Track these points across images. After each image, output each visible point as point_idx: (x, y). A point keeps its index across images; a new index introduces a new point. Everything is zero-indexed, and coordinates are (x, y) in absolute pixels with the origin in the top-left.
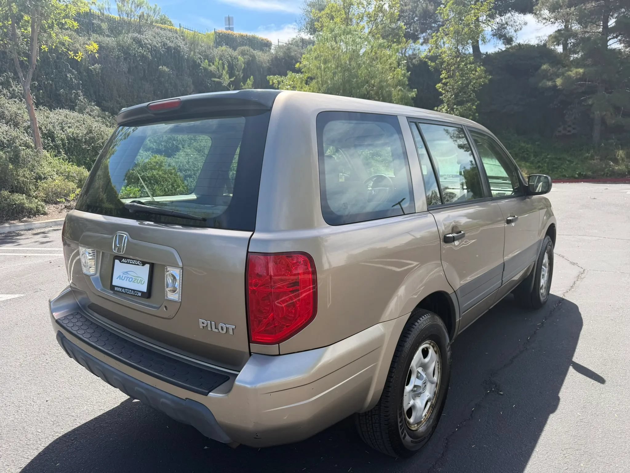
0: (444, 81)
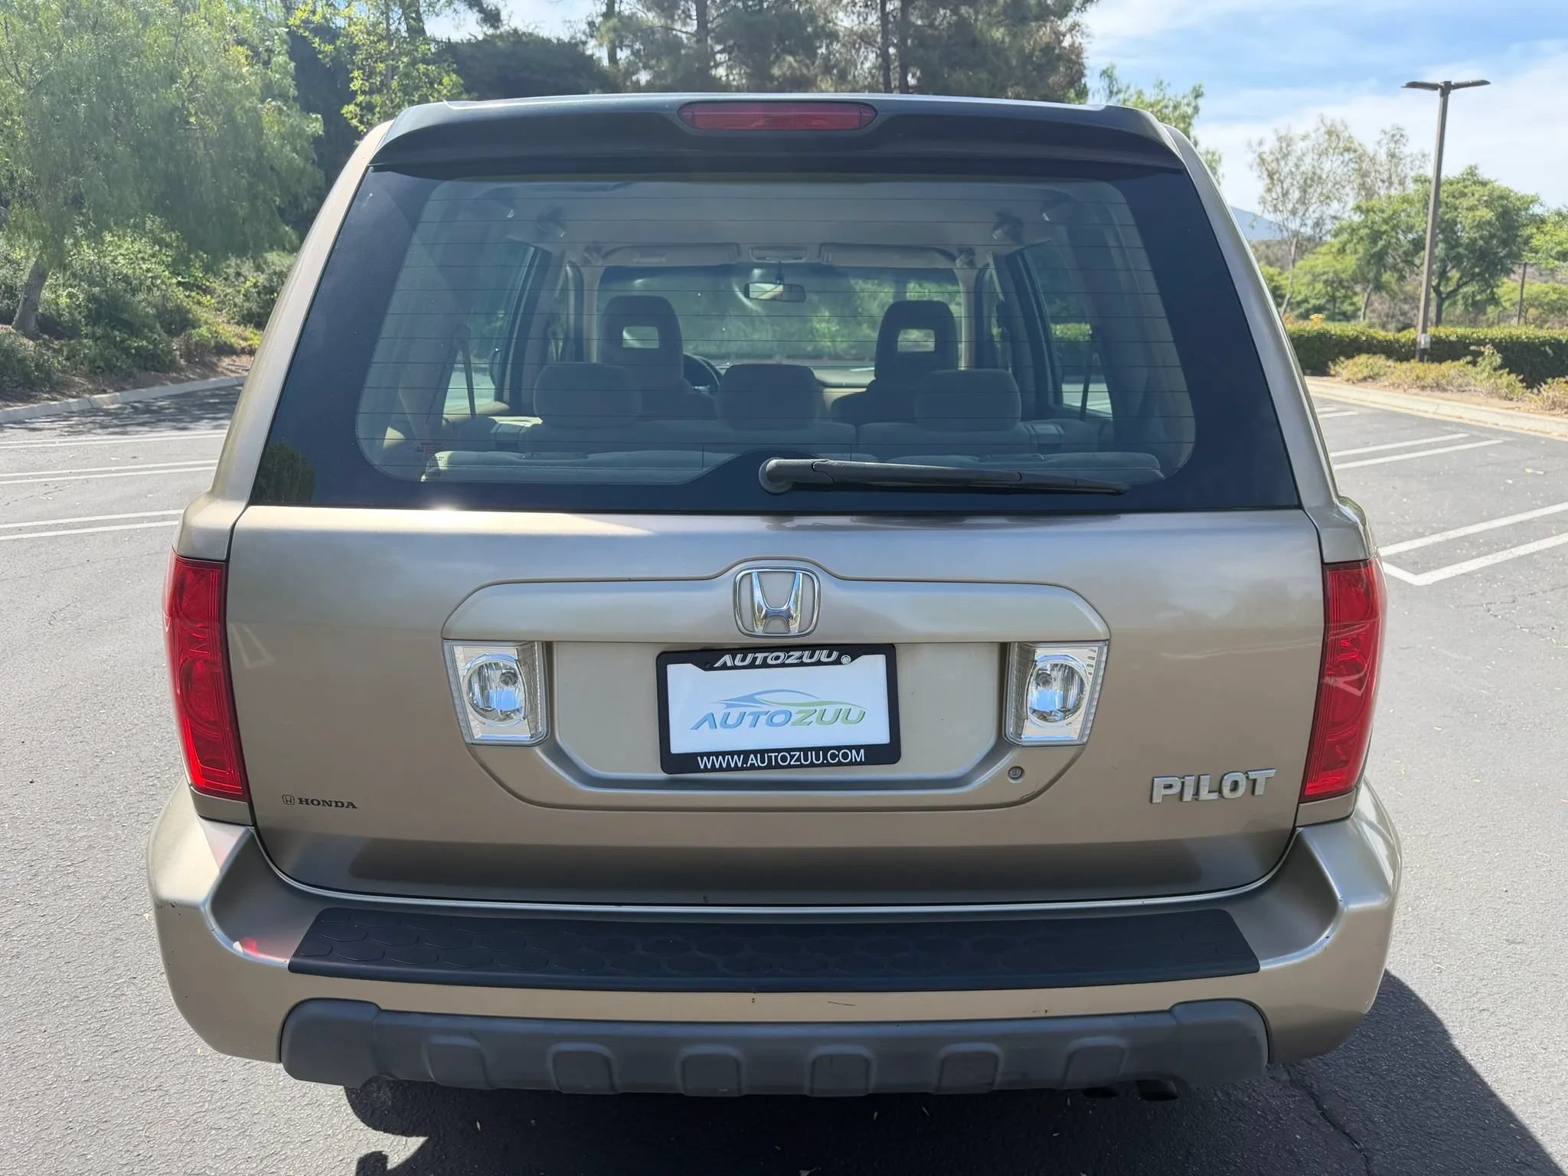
0: (360, 98)
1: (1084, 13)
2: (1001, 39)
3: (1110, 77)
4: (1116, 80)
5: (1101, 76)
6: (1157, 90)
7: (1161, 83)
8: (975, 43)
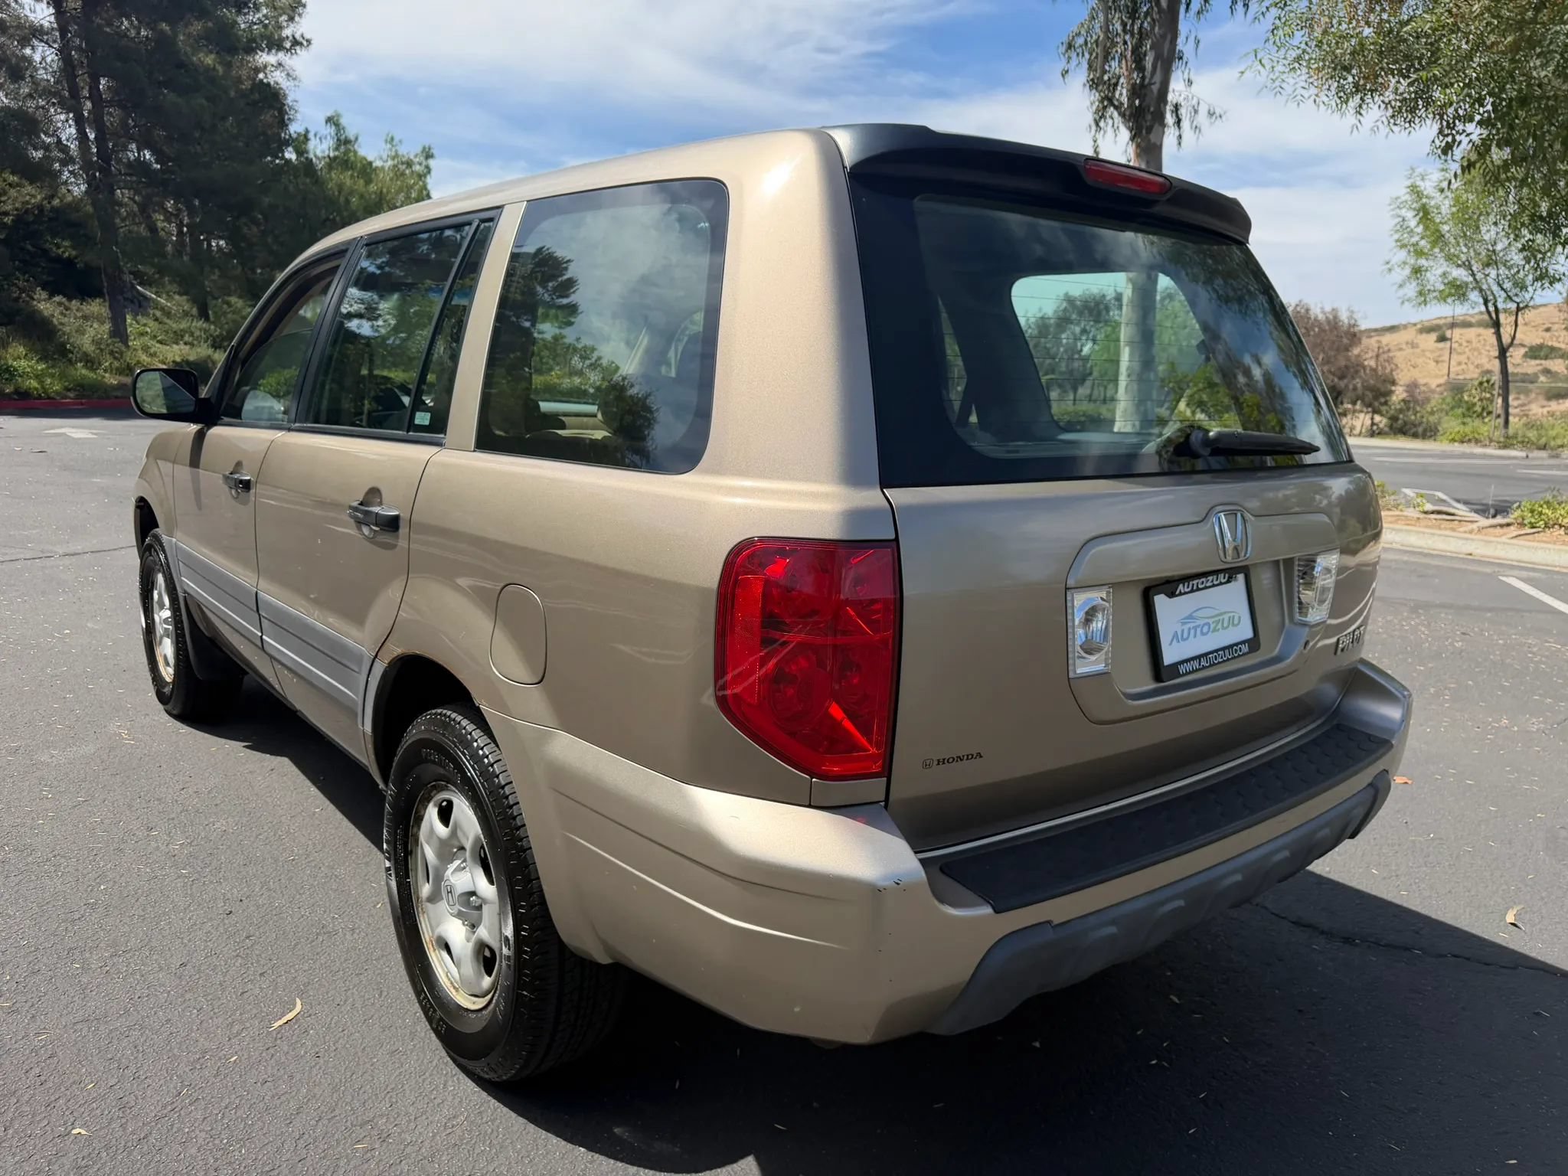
1: (295, 56)
2: (212, 66)
3: (337, 125)
4: (343, 128)
5: (326, 122)
6: (389, 146)
7: (392, 139)
8: (181, 65)
